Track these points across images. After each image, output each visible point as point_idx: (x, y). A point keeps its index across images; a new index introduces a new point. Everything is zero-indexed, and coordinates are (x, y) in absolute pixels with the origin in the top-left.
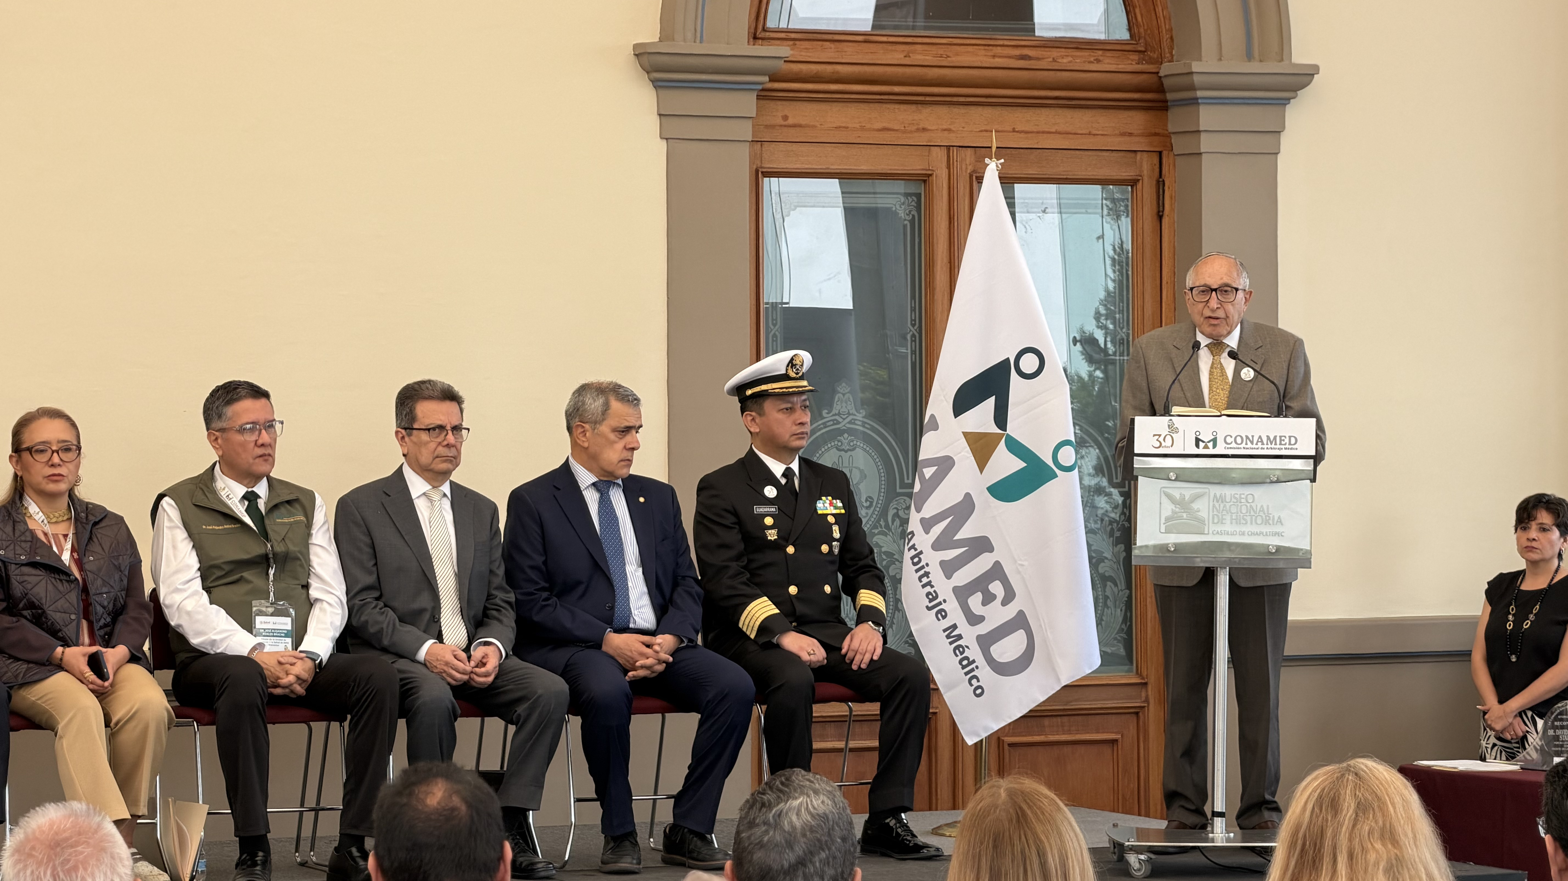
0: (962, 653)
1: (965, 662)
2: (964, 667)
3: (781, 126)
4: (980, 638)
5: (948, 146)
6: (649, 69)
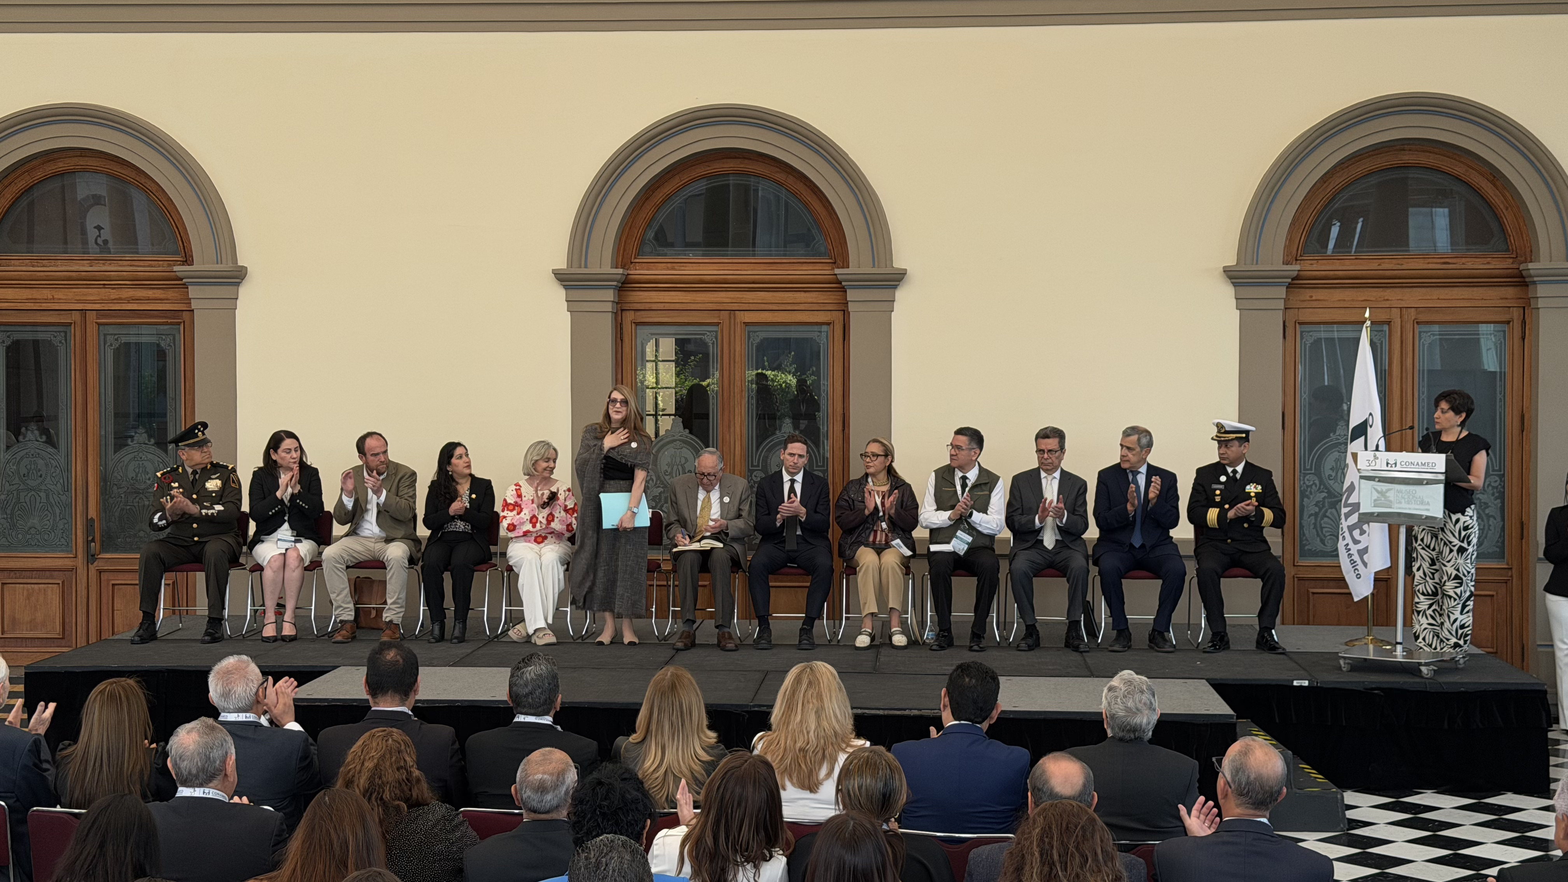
0: (1351, 557)
1: (1352, 562)
2: (1352, 564)
3: (1308, 301)
4: (1358, 551)
5: (1401, 308)
6: (1230, 278)
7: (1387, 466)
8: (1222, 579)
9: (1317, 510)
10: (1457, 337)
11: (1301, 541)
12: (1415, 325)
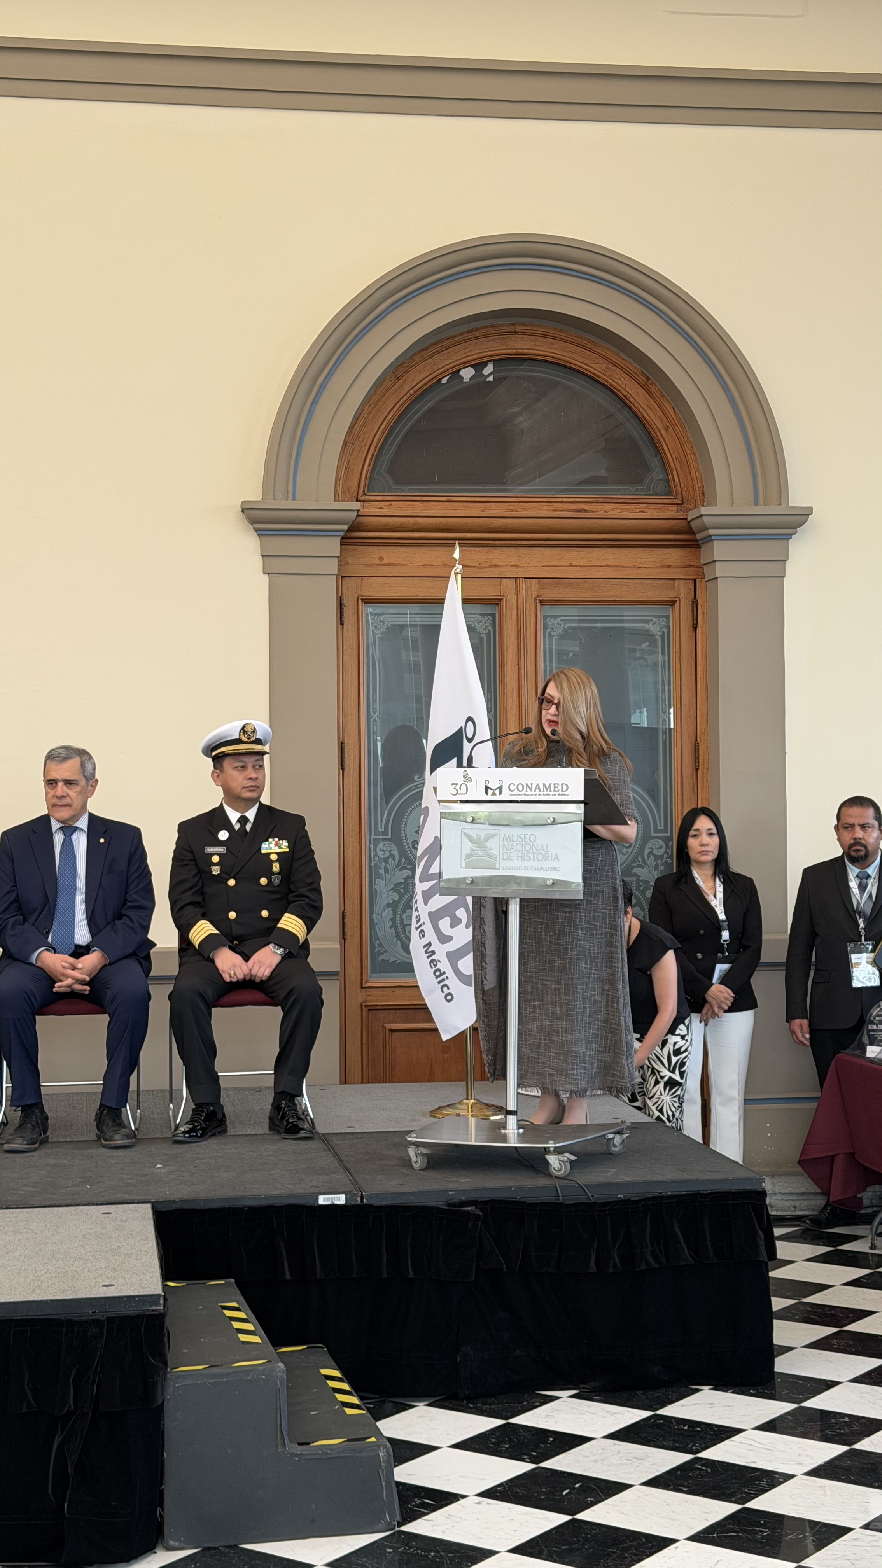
0: (435, 966)
1: (438, 974)
2: (437, 977)
3: (378, 565)
4: (448, 954)
5: (516, 578)
6: (252, 521)
7: (487, 793)
8: (213, 1010)
9: (396, 897)
10: (599, 625)
11: (373, 947)
12: (538, 605)
